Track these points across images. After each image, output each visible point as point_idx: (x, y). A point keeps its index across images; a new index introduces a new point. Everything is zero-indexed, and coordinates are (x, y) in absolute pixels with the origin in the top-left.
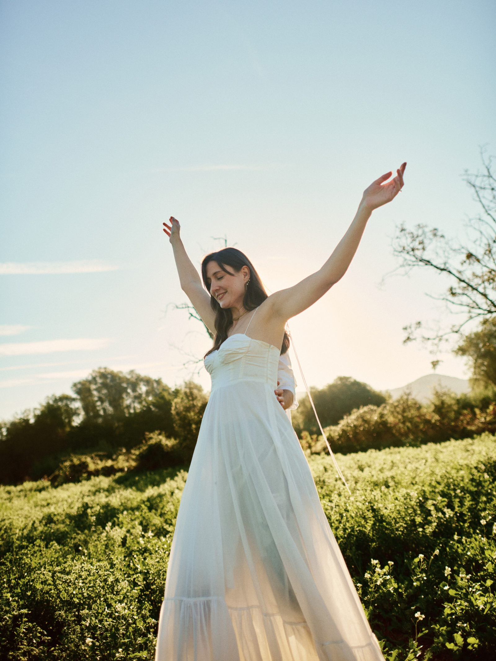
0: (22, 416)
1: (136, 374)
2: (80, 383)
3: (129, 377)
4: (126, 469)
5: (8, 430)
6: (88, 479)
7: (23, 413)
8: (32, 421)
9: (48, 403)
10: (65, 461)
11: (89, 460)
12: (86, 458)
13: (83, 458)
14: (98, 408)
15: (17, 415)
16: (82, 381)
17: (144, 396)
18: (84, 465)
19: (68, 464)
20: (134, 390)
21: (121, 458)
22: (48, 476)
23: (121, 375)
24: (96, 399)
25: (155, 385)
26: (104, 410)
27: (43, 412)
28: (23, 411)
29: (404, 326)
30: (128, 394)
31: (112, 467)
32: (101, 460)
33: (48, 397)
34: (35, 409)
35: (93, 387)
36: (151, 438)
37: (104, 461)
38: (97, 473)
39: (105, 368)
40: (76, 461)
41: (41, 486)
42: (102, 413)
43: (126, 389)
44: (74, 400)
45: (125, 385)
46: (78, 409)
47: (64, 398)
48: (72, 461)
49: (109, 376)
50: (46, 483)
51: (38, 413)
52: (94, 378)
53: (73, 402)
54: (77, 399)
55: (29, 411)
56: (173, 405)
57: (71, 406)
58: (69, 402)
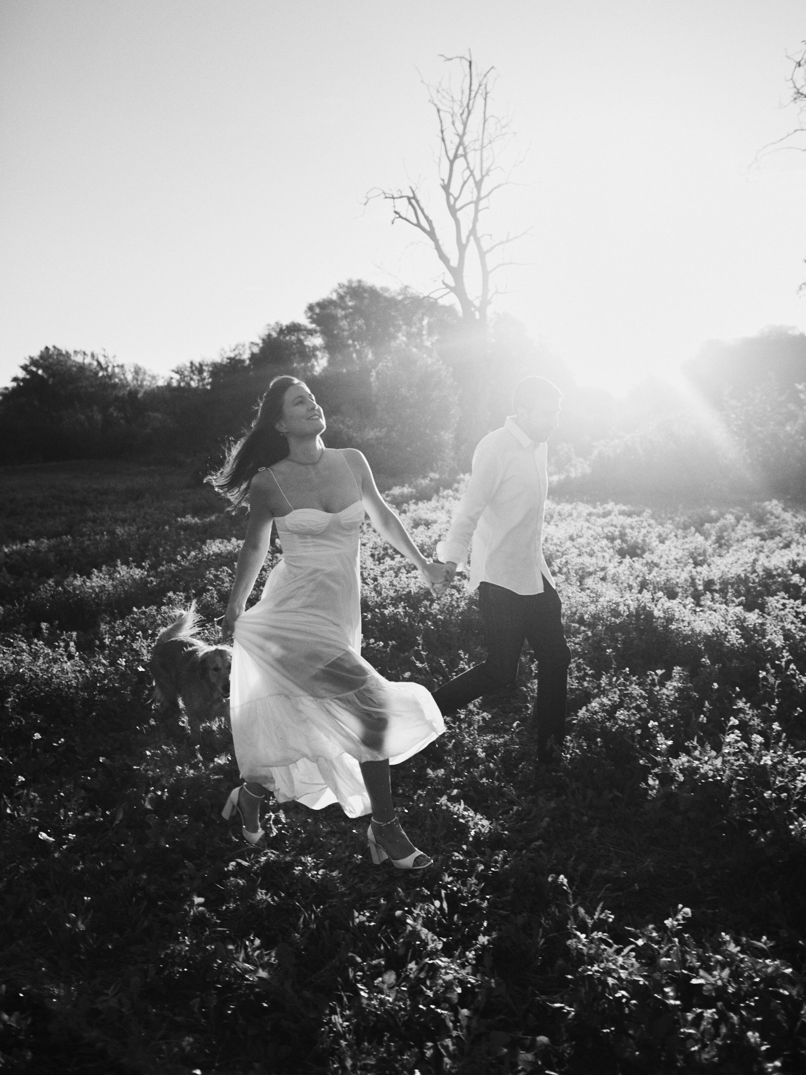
0: (232, 355)
1: (412, 293)
2: (319, 305)
3: (399, 297)
5: (213, 374)
7: (235, 350)
9: (269, 335)
14: (349, 349)
15: (225, 352)
16: (321, 301)
24: (346, 333)
26: (358, 352)
27: (262, 350)
28: (233, 347)
30: (398, 328)
33: (269, 325)
34: (252, 343)
35: (340, 313)
39: (360, 281)
42: (354, 356)
43: (395, 318)
44: (311, 332)
45: (393, 312)
46: (315, 348)
47: (294, 328)
49: (366, 295)
51: (256, 350)
52: (341, 298)
53: (310, 336)
54: (316, 332)
55: (244, 346)
56: (373, 373)
57: (306, 343)
58: (303, 335)
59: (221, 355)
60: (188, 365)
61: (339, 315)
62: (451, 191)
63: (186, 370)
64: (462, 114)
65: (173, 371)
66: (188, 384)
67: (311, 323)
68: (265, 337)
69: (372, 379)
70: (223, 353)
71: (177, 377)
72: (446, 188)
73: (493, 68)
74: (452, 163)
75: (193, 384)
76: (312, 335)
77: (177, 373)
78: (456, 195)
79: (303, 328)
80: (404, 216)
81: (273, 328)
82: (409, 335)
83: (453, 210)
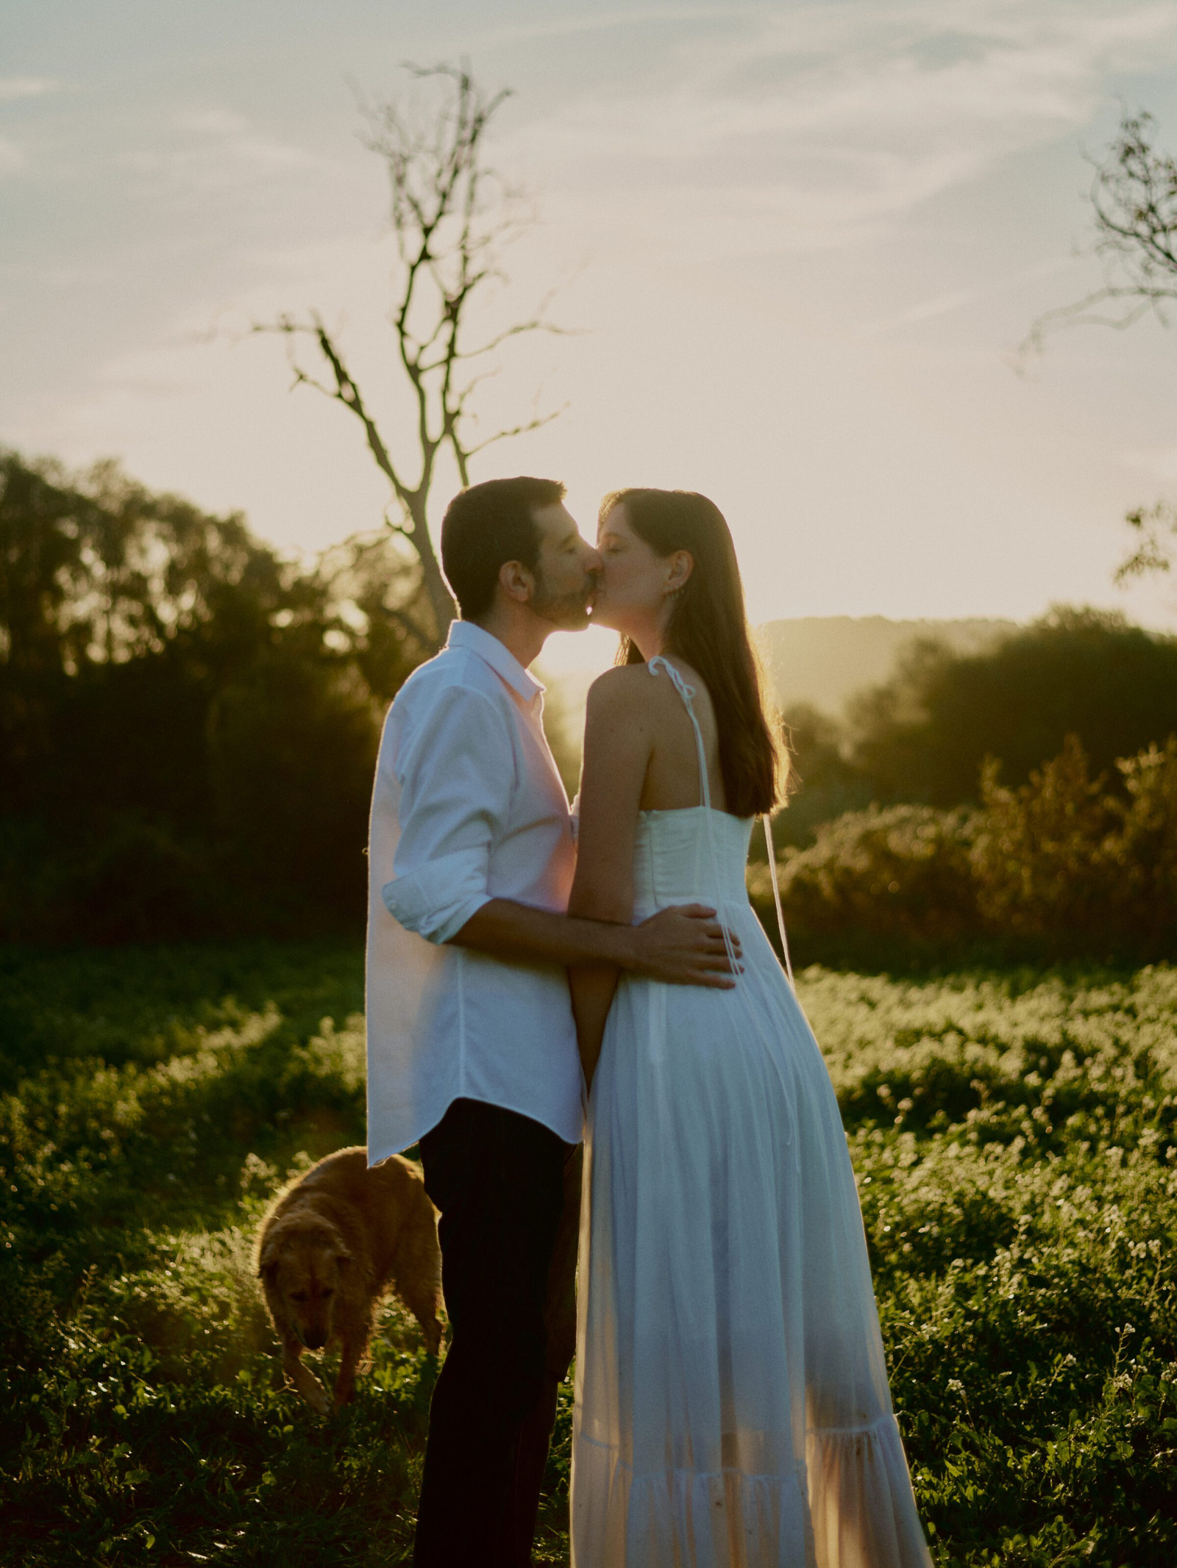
1: (126, 484)
3: (89, 490)
17: (157, 586)
20: (113, 557)
23: (52, 480)
25: (213, 542)
29: (1133, 508)
30: (80, 570)
43: (74, 545)
45: (69, 528)
62: (408, 326)
64: (439, 175)
72: (400, 325)
73: (507, 93)
74: (413, 268)
78: (423, 341)
80: (311, 375)
83: (414, 371)
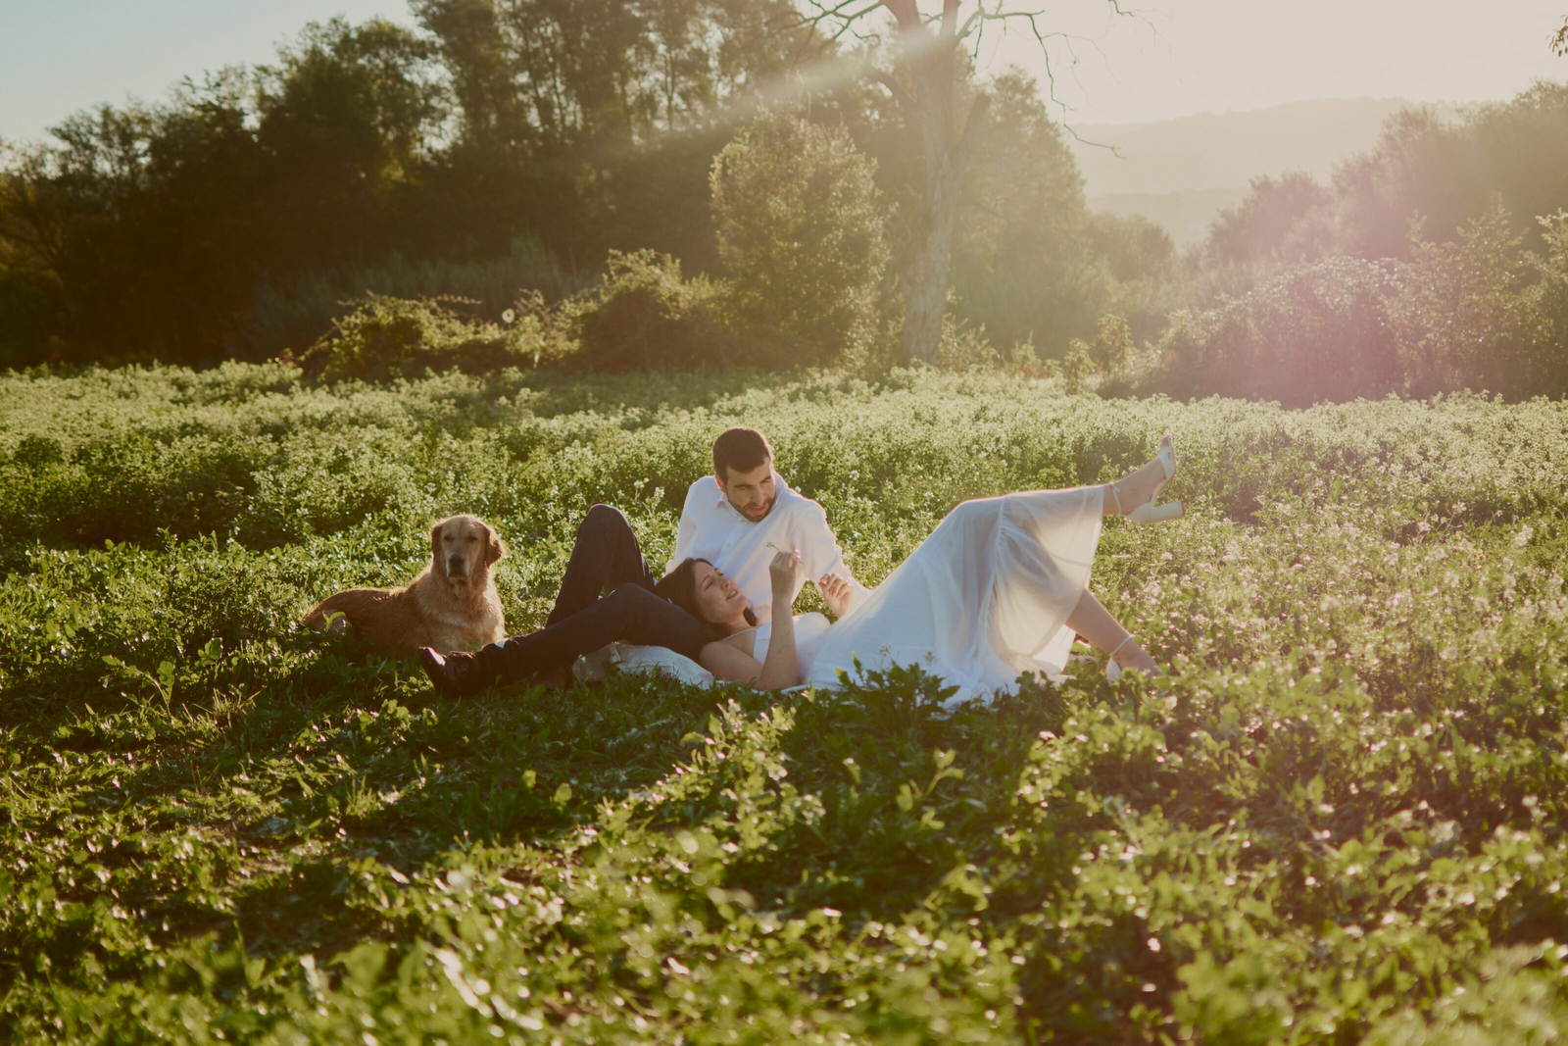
4: (537, 358)
5: (156, 148)
6: (415, 374)
7: (218, 85)
8: (252, 121)
9: (315, 53)
10: (350, 311)
11: (423, 315)
12: (413, 308)
13: (405, 308)
14: (521, 96)
15: (194, 89)
18: (408, 331)
19: (357, 319)
21: (530, 321)
22: (297, 354)
24: (512, 56)
26: (545, 107)
27: (292, 86)
28: (214, 78)
31: (497, 346)
32: (465, 322)
33: (315, 26)
34: (264, 70)
36: (624, 270)
37: (471, 327)
38: (442, 360)
40: (383, 315)
41: (272, 379)
42: (533, 117)
43: (639, 25)
44: (422, 50)
46: (436, 90)
47: (380, 38)
48: (369, 313)
50: (292, 372)
51: (275, 88)
53: (418, 60)
54: (434, 50)
55: (241, 76)
56: (717, 165)
57: (407, 77)
58: (401, 54)
59: (180, 95)
60: (98, 118)
61: (496, 10)
63: (91, 132)
65: (57, 132)
66: (90, 167)
67: (426, 26)
68: (301, 57)
69: (714, 177)
70: (186, 90)
71: (64, 146)
75: (104, 166)
76: (424, 56)
77: (65, 137)
79: (400, 37)
81: (325, 36)
82: (676, 68)
